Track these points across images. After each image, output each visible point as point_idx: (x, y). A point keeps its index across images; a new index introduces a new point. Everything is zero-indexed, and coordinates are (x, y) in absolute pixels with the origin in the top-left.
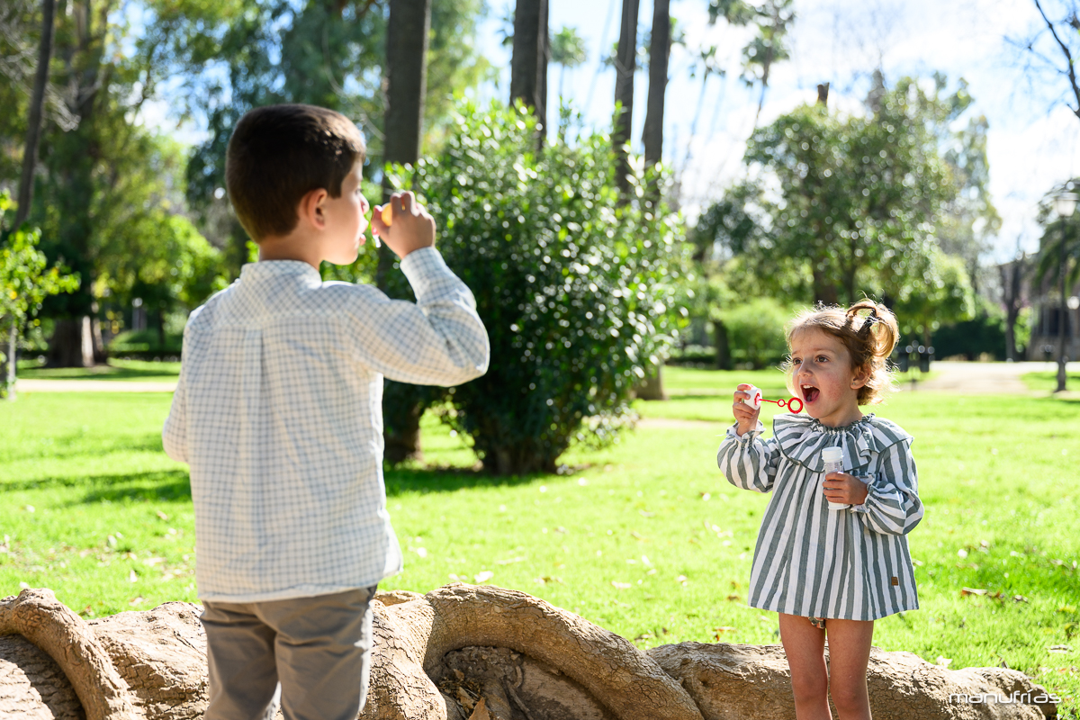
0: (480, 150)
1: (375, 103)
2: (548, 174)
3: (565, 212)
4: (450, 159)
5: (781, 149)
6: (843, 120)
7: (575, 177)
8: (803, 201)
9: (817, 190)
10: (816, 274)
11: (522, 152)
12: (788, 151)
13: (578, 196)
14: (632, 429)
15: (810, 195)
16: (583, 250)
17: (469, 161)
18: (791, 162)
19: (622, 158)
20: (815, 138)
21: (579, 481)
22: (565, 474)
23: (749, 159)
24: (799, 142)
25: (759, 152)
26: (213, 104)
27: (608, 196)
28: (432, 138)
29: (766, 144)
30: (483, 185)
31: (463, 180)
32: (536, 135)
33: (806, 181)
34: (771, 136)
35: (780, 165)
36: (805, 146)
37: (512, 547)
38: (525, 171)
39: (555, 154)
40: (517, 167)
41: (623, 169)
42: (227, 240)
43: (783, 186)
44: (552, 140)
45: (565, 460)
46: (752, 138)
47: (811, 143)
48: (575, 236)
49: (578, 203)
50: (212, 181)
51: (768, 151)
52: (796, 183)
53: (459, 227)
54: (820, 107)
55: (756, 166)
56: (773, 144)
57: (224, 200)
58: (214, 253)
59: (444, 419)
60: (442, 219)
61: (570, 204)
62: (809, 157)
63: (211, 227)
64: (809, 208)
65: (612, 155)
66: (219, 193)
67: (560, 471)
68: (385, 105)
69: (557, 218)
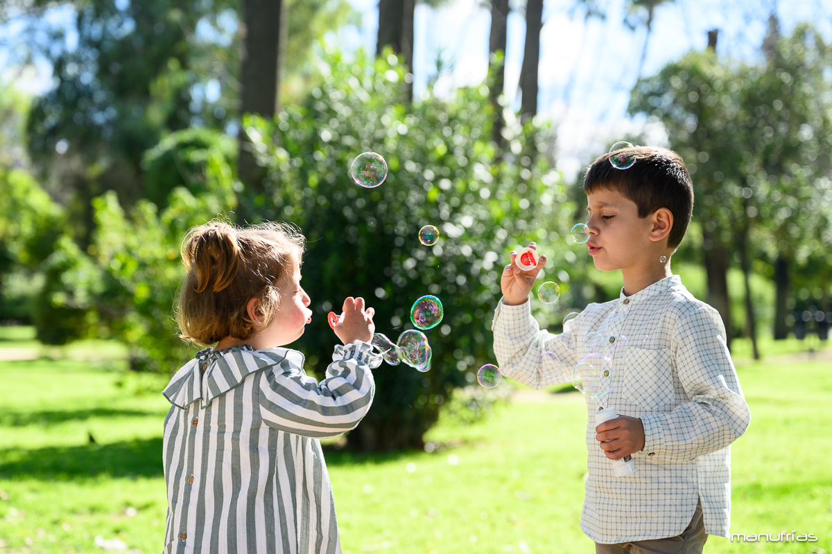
0: (346, 102)
1: (230, 51)
2: (418, 127)
3: (436, 169)
4: (315, 109)
5: (667, 99)
6: (734, 67)
7: (447, 132)
8: (691, 155)
9: (707, 145)
10: (706, 235)
11: (392, 104)
12: (675, 102)
13: (450, 152)
14: (507, 401)
15: (699, 149)
16: (456, 211)
17: (331, 113)
18: (678, 112)
19: (499, 110)
20: (703, 87)
21: (451, 459)
22: (435, 452)
23: (633, 110)
24: (687, 93)
25: (643, 103)
26: (56, 50)
27: (483, 152)
28: (291, 87)
29: (652, 94)
30: (348, 141)
31: (326, 135)
32: (405, 89)
33: (694, 135)
34: (657, 85)
35: (666, 117)
36: (693, 97)
38: (396, 125)
39: (425, 106)
40: (386, 120)
41: (499, 124)
42: (70, 196)
43: (670, 139)
44: (421, 94)
45: (435, 435)
46: (636, 88)
47: (699, 92)
48: (447, 195)
49: (450, 161)
50: (54, 133)
51: (653, 101)
52: (684, 136)
53: (322, 187)
54: (709, 54)
55: (640, 118)
56: (658, 94)
57: (68, 155)
58: (55, 211)
60: (303, 174)
61: (442, 162)
62: (699, 110)
63: (54, 182)
64: (699, 163)
65: (488, 109)
66: (62, 147)
67: (429, 447)
68: (241, 53)
69: (429, 174)
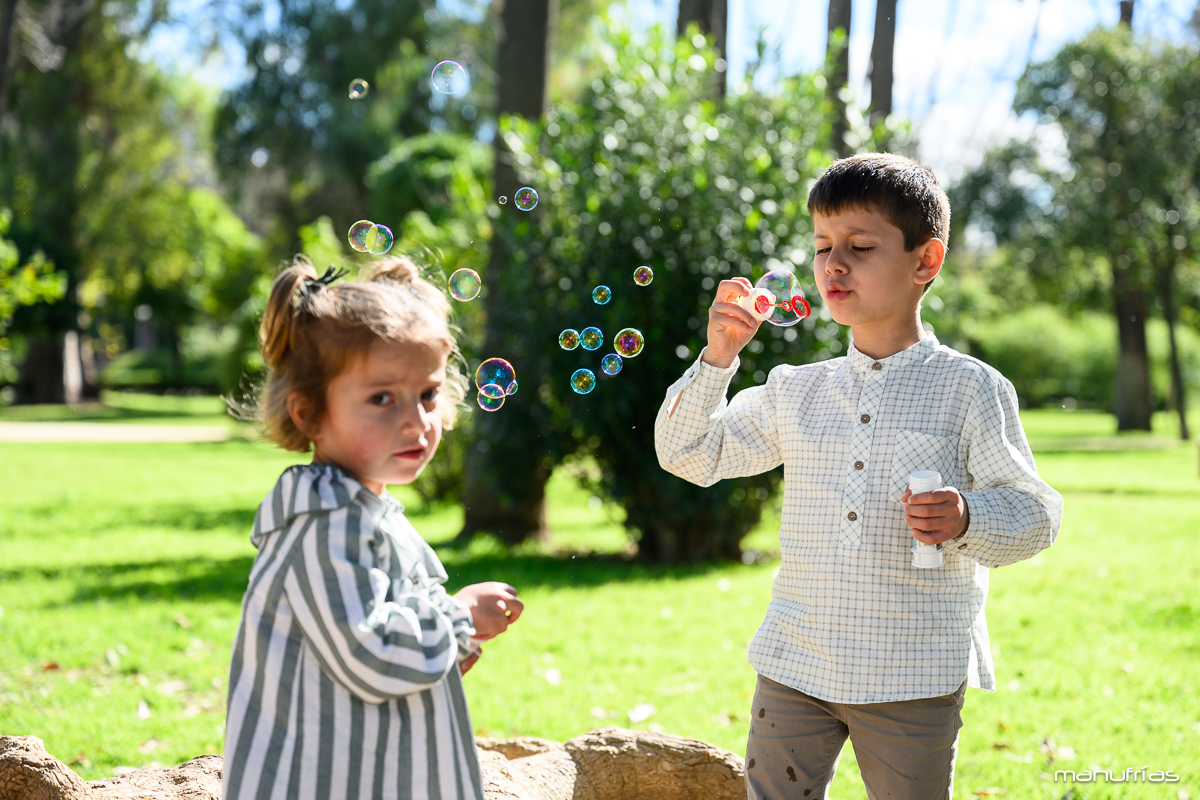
0: (637, 97)
1: (483, 29)
2: (732, 131)
3: (758, 187)
4: (594, 108)
5: (1066, 92)
6: (1156, 49)
7: (771, 137)
8: (1098, 167)
9: (1118, 152)
10: (1117, 273)
11: (698, 100)
12: (1077, 96)
13: (776, 164)
15: (1108, 159)
16: (783, 241)
17: (617, 112)
18: (1079, 110)
19: (840, 108)
20: (1115, 75)
22: (757, 563)
23: (1020, 107)
24: (1092, 83)
25: (1034, 96)
26: (251, 30)
27: (819, 164)
28: (564, 79)
29: (1045, 85)
30: (640, 149)
31: (611, 141)
32: (715, 80)
33: (1102, 140)
34: (1051, 74)
35: (1064, 116)
36: (1100, 88)
37: (681, 669)
38: (702, 129)
39: (742, 103)
40: (690, 122)
41: (840, 126)
42: (271, 224)
43: (1069, 146)
44: (737, 87)
46: (1025, 77)
47: (1108, 82)
48: (772, 221)
49: (776, 176)
50: (249, 140)
51: (1047, 95)
52: (1088, 141)
53: (605, 211)
54: (1123, 32)
55: (1030, 117)
56: (1055, 85)
57: (268, 169)
58: (251, 243)
59: (583, 482)
60: (580, 193)
61: (764, 177)
62: (1109, 106)
63: (249, 204)
64: (1108, 178)
65: (826, 106)
66: (259, 157)
67: (748, 557)
68: (497, 33)
69: (747, 194)
